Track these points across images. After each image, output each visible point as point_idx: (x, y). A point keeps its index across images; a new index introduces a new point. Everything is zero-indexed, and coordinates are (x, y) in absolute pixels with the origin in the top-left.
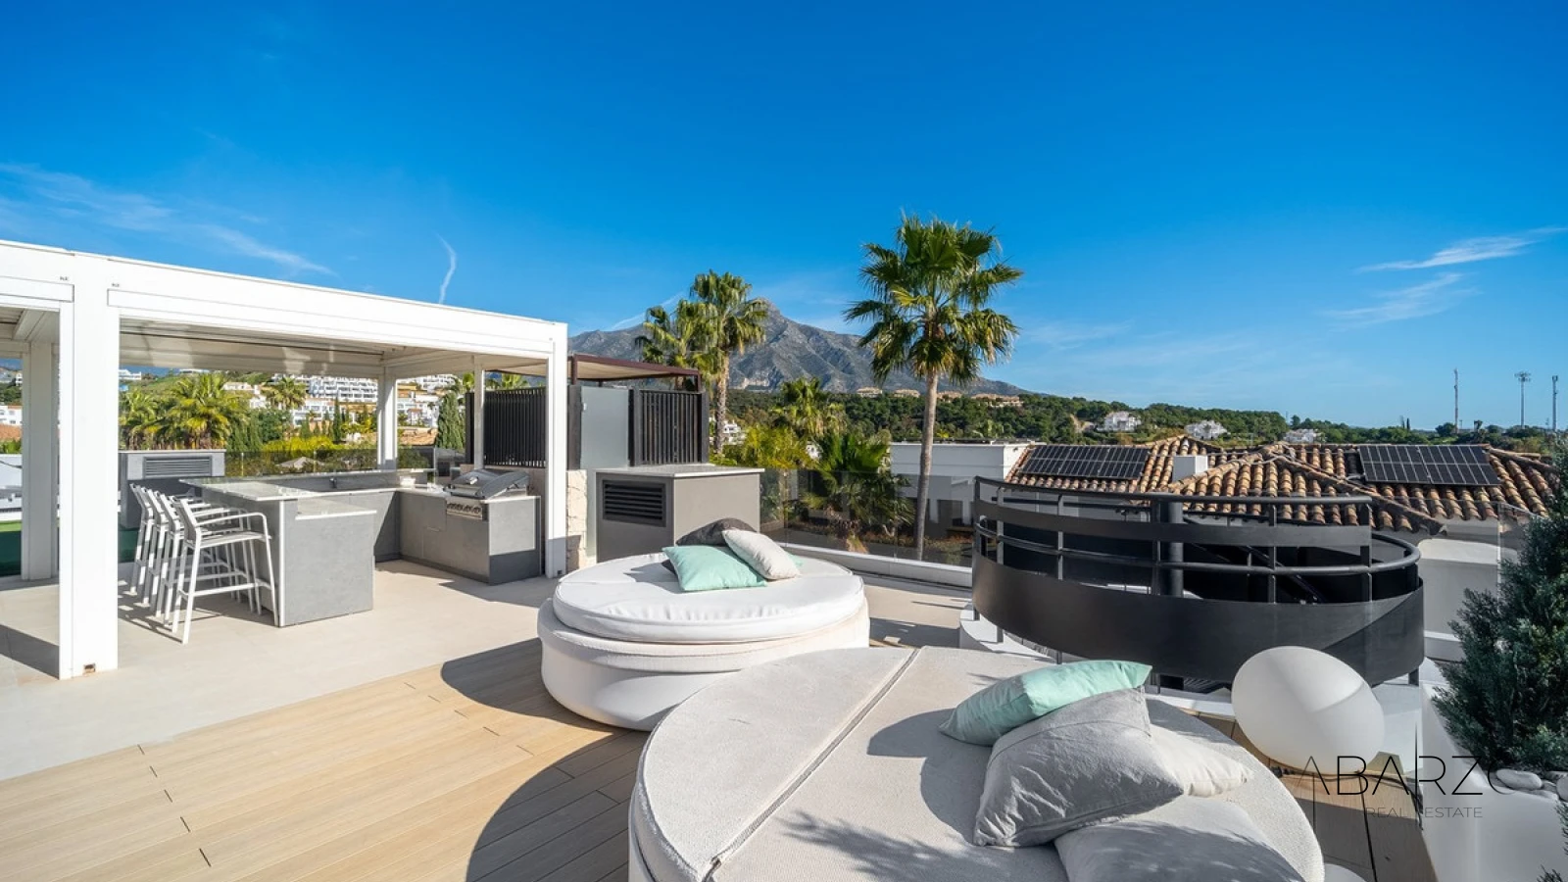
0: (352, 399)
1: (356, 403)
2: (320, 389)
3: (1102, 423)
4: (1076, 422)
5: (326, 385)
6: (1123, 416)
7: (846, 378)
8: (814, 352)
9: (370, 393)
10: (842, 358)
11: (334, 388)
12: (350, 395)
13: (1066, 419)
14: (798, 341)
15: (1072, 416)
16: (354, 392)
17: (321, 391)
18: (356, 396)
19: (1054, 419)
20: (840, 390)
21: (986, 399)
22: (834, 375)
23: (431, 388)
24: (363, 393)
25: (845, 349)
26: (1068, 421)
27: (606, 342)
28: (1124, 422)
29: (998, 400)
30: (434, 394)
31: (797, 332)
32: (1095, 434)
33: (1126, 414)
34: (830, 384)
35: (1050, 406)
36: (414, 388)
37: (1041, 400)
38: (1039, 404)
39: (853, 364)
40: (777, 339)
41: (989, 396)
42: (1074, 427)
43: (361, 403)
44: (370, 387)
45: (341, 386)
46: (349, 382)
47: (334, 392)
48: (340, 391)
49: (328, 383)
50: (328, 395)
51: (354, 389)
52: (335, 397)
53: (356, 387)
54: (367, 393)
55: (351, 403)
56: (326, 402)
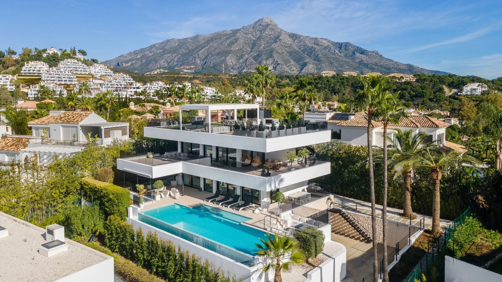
0: (63, 83)
1: (65, 84)
2: (47, 77)
3: (462, 90)
4: (446, 89)
5: (50, 76)
6: (475, 85)
7: (316, 65)
8: (297, 49)
9: (71, 80)
10: (314, 52)
11: (54, 77)
12: (62, 80)
13: (440, 88)
14: (288, 42)
15: (444, 87)
16: (64, 79)
17: (48, 79)
18: (65, 81)
19: (433, 88)
20: (312, 71)
21: (394, 77)
22: (309, 62)
23: (98, 76)
24: (68, 79)
25: (316, 46)
26: (441, 90)
27: (179, 45)
28: (475, 89)
29: (402, 77)
30: (101, 79)
31: (288, 37)
32: (456, 96)
33: (477, 84)
34: (307, 68)
35: (431, 81)
36: (91, 76)
37: (427, 78)
38: (425, 80)
39: (320, 56)
40: (276, 42)
41: (396, 75)
42: (444, 93)
43: (67, 85)
44: (71, 76)
45: (57, 76)
46: (61, 74)
47: (55, 79)
48: (57, 79)
49: (51, 74)
50: (51, 80)
51: (63, 78)
52: (55, 82)
53: (65, 76)
54: (69, 79)
55: (63, 85)
56: (53, 84)
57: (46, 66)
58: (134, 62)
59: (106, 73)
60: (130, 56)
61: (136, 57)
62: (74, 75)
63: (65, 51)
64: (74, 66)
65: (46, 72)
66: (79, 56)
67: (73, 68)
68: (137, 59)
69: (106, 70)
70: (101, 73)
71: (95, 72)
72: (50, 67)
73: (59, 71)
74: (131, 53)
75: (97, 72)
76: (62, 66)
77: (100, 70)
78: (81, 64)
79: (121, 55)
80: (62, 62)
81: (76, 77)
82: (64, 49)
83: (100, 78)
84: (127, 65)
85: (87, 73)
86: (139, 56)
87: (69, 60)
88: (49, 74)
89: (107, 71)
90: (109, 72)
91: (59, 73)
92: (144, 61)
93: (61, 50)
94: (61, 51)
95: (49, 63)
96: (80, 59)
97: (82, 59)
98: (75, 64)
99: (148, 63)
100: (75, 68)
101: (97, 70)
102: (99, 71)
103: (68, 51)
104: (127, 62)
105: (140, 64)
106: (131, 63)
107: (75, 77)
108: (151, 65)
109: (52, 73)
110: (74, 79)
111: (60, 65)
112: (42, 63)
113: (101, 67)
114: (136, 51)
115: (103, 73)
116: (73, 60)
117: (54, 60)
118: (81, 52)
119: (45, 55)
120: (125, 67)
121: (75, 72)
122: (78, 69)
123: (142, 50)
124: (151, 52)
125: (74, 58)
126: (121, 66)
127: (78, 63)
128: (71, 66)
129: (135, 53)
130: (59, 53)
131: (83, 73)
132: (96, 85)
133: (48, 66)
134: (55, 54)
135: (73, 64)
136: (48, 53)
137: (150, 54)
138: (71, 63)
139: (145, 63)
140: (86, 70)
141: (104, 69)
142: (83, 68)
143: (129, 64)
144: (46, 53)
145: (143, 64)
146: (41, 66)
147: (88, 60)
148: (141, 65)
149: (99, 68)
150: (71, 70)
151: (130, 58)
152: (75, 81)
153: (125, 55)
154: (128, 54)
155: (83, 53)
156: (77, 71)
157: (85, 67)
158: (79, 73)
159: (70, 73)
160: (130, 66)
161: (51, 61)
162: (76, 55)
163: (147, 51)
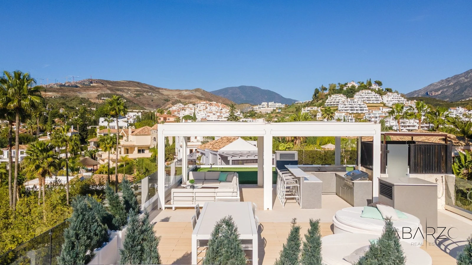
0: (355, 112)
1: (356, 113)
2: (342, 108)
5: (345, 106)
9: (362, 109)
11: (348, 107)
12: (354, 110)
16: (356, 109)
17: (343, 109)
18: (357, 110)
23: (390, 104)
24: (359, 109)
36: (382, 105)
43: (359, 113)
44: (362, 106)
45: (351, 106)
46: (354, 104)
47: (348, 109)
48: (350, 108)
49: (345, 105)
50: (345, 110)
51: (356, 107)
52: (348, 111)
53: (357, 106)
54: (361, 109)
55: (355, 114)
56: (345, 113)
57: (345, 98)
58: (445, 90)
59: (399, 101)
60: (440, 85)
61: (448, 84)
62: (365, 104)
63: (363, 83)
64: (367, 96)
65: (342, 103)
66: (374, 86)
67: (366, 98)
68: (449, 87)
69: (399, 98)
70: (393, 102)
71: (388, 101)
72: (347, 97)
73: (352, 101)
74: (442, 81)
75: (390, 101)
76: (357, 97)
77: (393, 98)
78: (374, 94)
79: (431, 84)
80: (357, 93)
81: (368, 106)
82: (362, 81)
83: (391, 106)
84: (437, 93)
85: (379, 102)
86: (452, 83)
87: (363, 91)
88: (344, 105)
89: (400, 100)
90: (402, 100)
91: (353, 103)
92: (457, 88)
93: (359, 82)
94: (359, 84)
95: (348, 95)
96: (375, 89)
97: (377, 90)
98: (368, 94)
99: (462, 90)
100: (368, 98)
101: (389, 99)
102: (392, 100)
103: (365, 83)
104: (436, 91)
105: (452, 91)
106: (441, 91)
107: (366, 106)
108: (466, 92)
109: (346, 103)
110: (365, 109)
111: (356, 96)
112: (342, 95)
113: (394, 96)
114: (449, 78)
115: (395, 102)
116: (367, 91)
117: (352, 92)
118: (377, 83)
119: (345, 88)
120: (435, 96)
121: (367, 102)
122: (371, 99)
123: (456, 77)
124: (467, 78)
125: (369, 89)
126: (431, 95)
127: (372, 93)
128: (365, 96)
129: (448, 80)
130: (357, 86)
131: (375, 102)
132: (384, 113)
133: (346, 98)
134: (353, 87)
135: (366, 94)
136: (348, 86)
137: (466, 80)
138: (365, 93)
139: (459, 90)
140: (379, 99)
141: (396, 97)
142: (376, 98)
143: (440, 92)
144: (346, 86)
145: (457, 91)
146: (341, 98)
147: (382, 90)
148: (453, 93)
149: (392, 97)
150: (363, 101)
151: (441, 86)
152: (366, 110)
153: (436, 84)
154: (439, 82)
155: (379, 83)
156: (370, 100)
157: (377, 96)
158: (371, 102)
159: (362, 103)
160: (440, 94)
161: (349, 93)
162: (371, 86)
163: (462, 77)
